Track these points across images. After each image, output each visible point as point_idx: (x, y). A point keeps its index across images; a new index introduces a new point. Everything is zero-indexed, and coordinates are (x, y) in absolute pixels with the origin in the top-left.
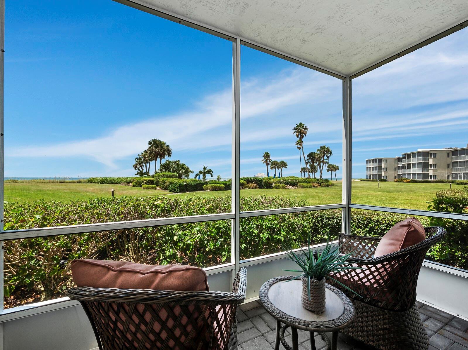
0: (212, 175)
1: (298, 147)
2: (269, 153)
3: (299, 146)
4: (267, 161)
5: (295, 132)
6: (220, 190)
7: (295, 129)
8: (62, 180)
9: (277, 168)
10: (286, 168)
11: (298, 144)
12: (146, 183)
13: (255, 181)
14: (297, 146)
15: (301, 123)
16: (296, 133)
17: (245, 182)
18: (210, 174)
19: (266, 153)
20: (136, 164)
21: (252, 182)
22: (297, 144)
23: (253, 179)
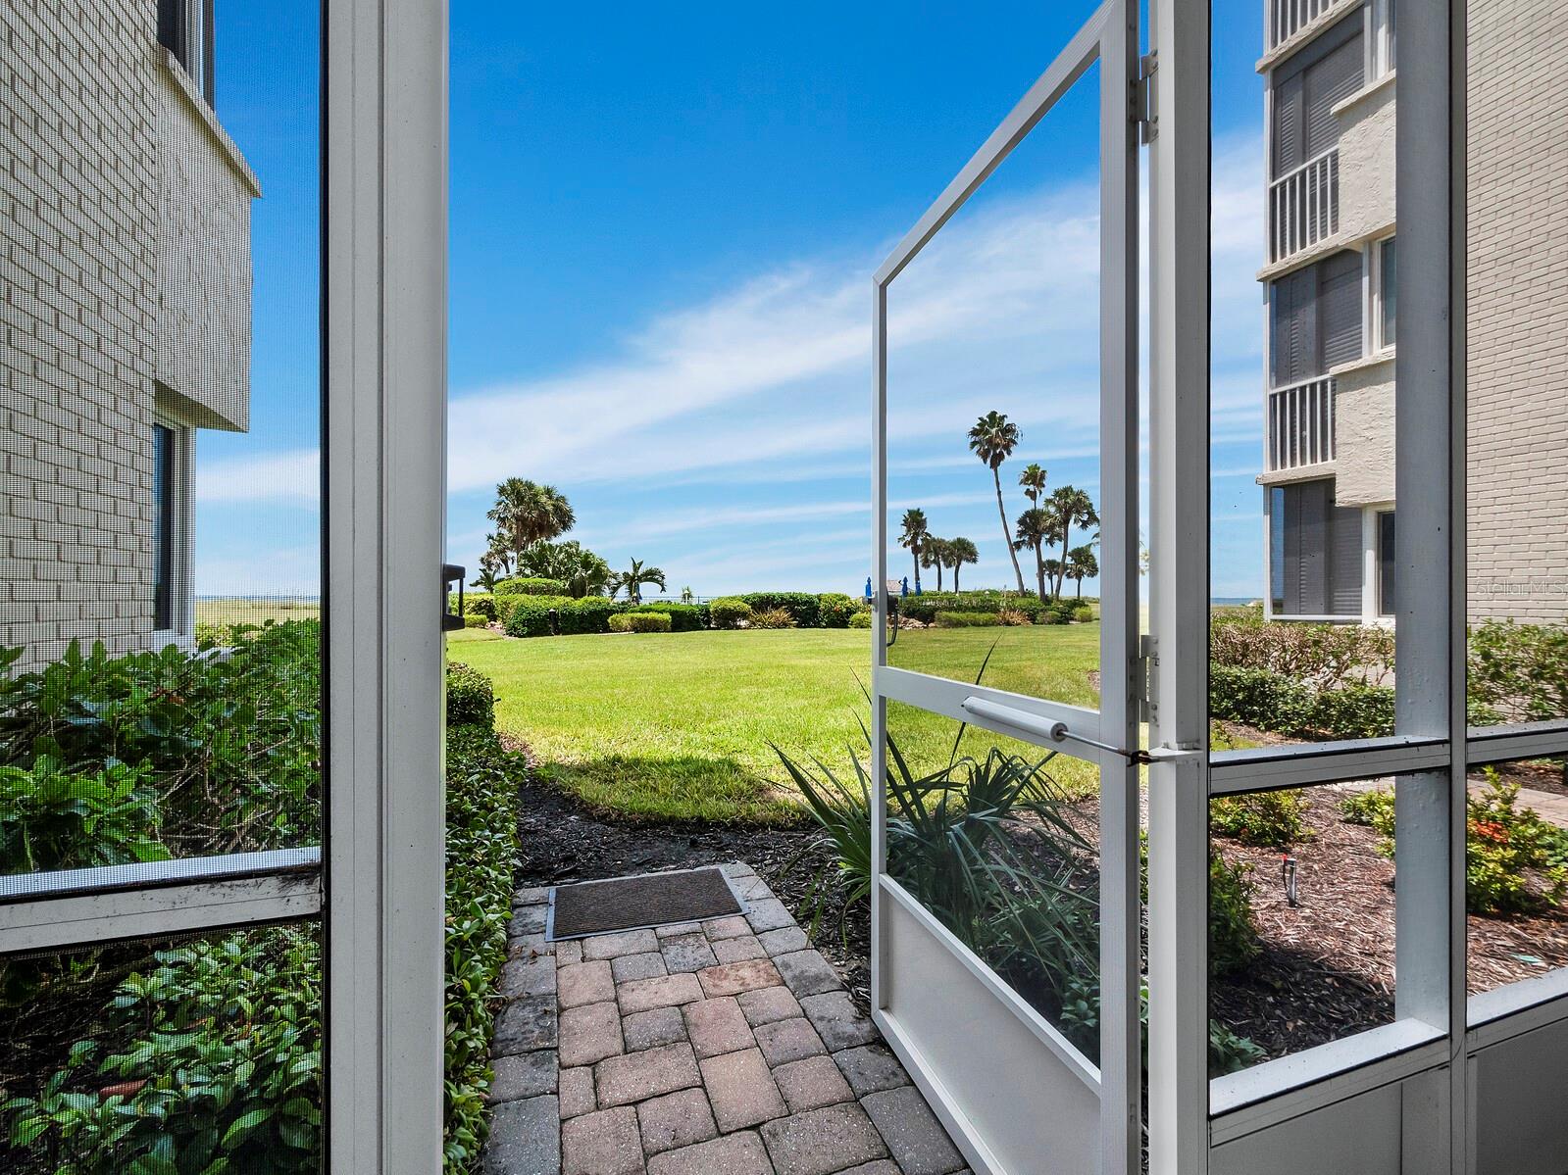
0: (662, 585)
1: (1028, 492)
2: (922, 514)
3: (1032, 488)
4: (914, 540)
5: (973, 444)
6: (656, 630)
7: (974, 433)
8: (287, 603)
9: (942, 563)
10: (975, 561)
11: (1027, 479)
12: (473, 609)
13: (789, 603)
14: (1025, 488)
15: (994, 413)
16: (977, 448)
17: (747, 607)
18: (657, 581)
19: (910, 512)
20: (490, 555)
21: (776, 607)
22: (1024, 482)
23: (782, 598)
